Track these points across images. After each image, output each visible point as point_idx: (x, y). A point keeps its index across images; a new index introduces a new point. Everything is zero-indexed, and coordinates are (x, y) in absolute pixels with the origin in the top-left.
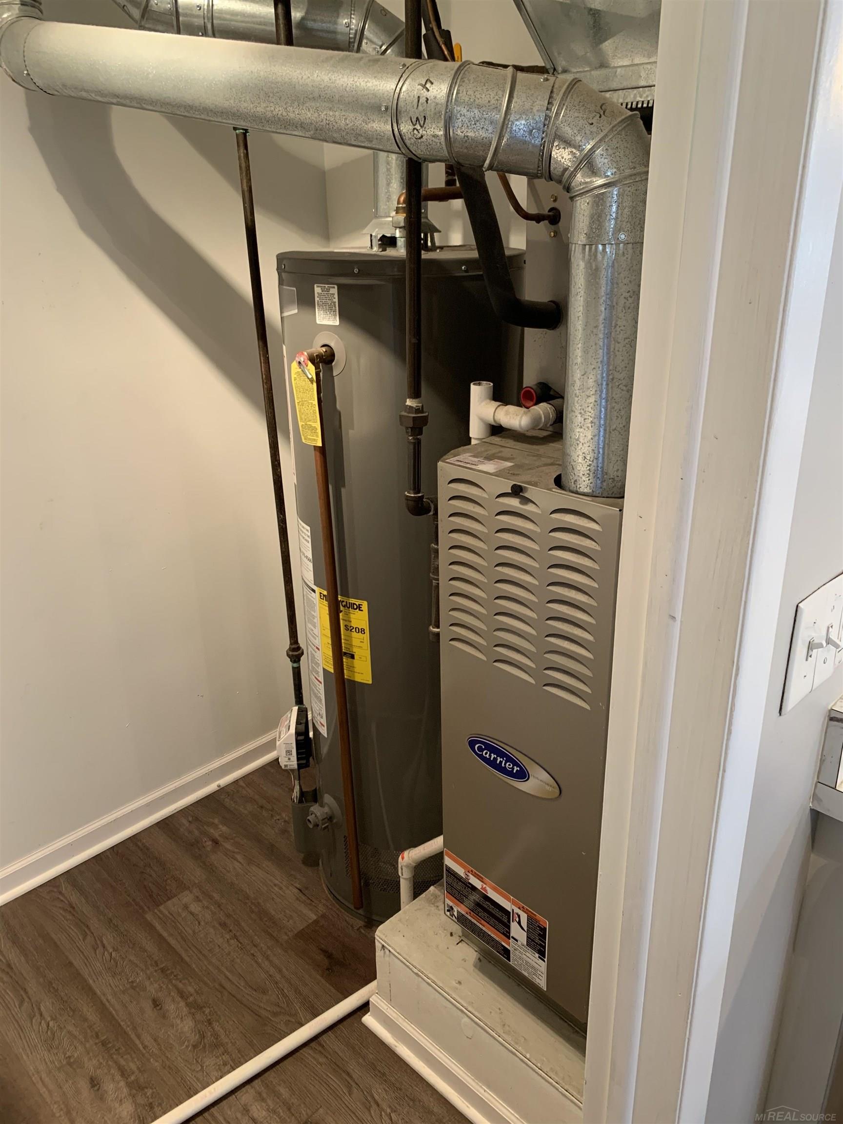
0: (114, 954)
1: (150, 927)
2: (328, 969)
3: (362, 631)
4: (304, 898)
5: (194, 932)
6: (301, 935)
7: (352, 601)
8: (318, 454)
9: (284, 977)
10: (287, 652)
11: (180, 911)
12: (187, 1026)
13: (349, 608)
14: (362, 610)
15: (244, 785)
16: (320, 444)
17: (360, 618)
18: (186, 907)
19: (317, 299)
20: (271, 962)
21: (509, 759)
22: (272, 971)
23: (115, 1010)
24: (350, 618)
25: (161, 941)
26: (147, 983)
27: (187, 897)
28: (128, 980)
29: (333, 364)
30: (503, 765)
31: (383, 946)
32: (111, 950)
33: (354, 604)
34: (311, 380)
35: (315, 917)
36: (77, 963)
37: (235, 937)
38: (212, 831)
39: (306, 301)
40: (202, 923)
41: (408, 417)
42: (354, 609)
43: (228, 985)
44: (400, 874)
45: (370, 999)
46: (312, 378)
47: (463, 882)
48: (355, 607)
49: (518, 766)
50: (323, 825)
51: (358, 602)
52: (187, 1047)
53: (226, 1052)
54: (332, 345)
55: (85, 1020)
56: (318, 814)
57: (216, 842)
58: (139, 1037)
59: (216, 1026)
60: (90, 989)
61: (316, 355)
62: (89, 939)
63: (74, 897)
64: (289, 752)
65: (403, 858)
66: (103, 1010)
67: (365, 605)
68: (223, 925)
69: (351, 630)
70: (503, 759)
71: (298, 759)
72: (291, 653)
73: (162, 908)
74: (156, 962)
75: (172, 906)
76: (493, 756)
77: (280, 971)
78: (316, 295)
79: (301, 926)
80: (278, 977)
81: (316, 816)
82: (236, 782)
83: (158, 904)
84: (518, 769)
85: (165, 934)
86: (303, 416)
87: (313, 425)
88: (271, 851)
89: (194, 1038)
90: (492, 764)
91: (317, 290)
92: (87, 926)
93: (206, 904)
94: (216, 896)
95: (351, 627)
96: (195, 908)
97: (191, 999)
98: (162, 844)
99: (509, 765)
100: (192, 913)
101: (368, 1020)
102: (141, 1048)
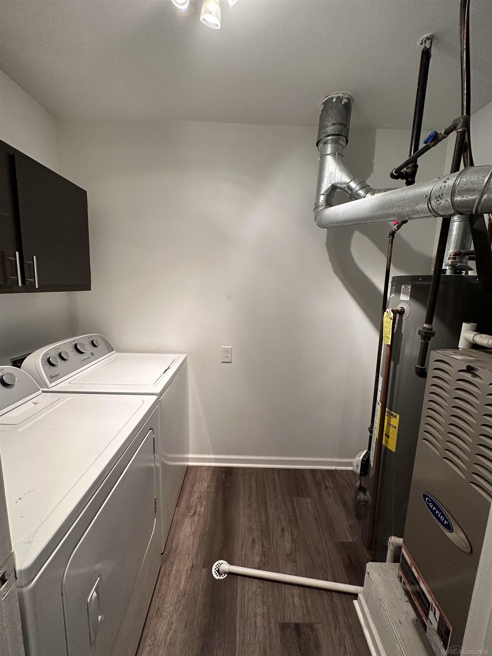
0: (279, 503)
1: (293, 503)
2: (347, 566)
3: (395, 427)
4: (350, 529)
5: (305, 514)
6: (342, 543)
7: (393, 413)
8: (389, 348)
9: (329, 555)
10: (369, 428)
11: (304, 503)
12: (288, 545)
13: (391, 415)
14: (396, 418)
15: (345, 473)
16: (389, 344)
17: (395, 421)
18: (307, 503)
19: (402, 290)
20: (327, 545)
21: (442, 514)
22: (326, 550)
23: (270, 522)
24: (391, 420)
25: (294, 509)
26: (283, 520)
27: (308, 500)
28: (278, 515)
29: (403, 315)
30: (439, 516)
31: (368, 572)
32: (278, 501)
33: (393, 414)
34: (391, 319)
35: (351, 540)
36: (268, 498)
37: (318, 526)
38: (327, 483)
39: (398, 291)
40: (309, 513)
41: (423, 331)
42: (393, 416)
43: (308, 542)
44: (388, 545)
45: (359, 594)
46: (391, 318)
47: (408, 567)
48: (394, 416)
49: (447, 521)
50: (362, 502)
51: (395, 414)
52: (285, 553)
53: (296, 566)
54: (405, 308)
55: (261, 518)
56: (362, 497)
57: (326, 487)
58: (273, 537)
59: (297, 554)
60: (267, 510)
61: (396, 310)
62: (275, 493)
63: (277, 478)
64: (357, 466)
65: (391, 539)
66: (267, 518)
67: (398, 416)
68: (316, 519)
69: (390, 425)
70: (440, 513)
71: (361, 471)
72: (370, 429)
73: (299, 498)
74: (289, 516)
75: (302, 500)
76: (434, 508)
77: (329, 552)
78: (402, 289)
79: (344, 540)
80: (327, 554)
81: (360, 497)
82: (342, 471)
83: (299, 496)
84: (447, 523)
85: (296, 508)
86: (385, 332)
87: (389, 336)
88: (345, 504)
89: (288, 552)
90: (434, 512)
91: (403, 287)
92: (276, 489)
93: (314, 507)
94: (318, 506)
95: (390, 424)
96: (309, 506)
97: (294, 537)
98: (309, 477)
99: (442, 518)
100: (307, 507)
101: (355, 602)
102: (271, 542)
